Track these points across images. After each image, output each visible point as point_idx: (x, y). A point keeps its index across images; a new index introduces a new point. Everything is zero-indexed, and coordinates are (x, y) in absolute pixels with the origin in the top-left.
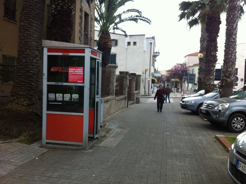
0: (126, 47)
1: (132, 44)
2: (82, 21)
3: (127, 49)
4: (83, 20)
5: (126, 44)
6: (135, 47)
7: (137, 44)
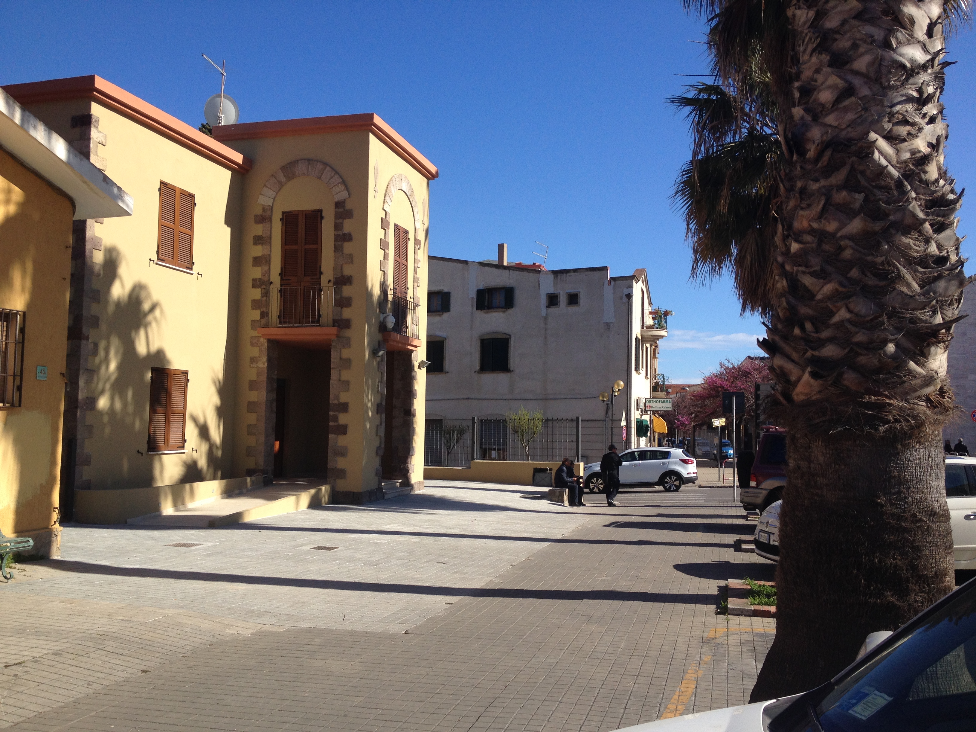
0: (544, 311)
1: (563, 299)
2: (386, 257)
3: (546, 318)
4: (391, 251)
5: (544, 301)
6: (573, 309)
7: (582, 300)
